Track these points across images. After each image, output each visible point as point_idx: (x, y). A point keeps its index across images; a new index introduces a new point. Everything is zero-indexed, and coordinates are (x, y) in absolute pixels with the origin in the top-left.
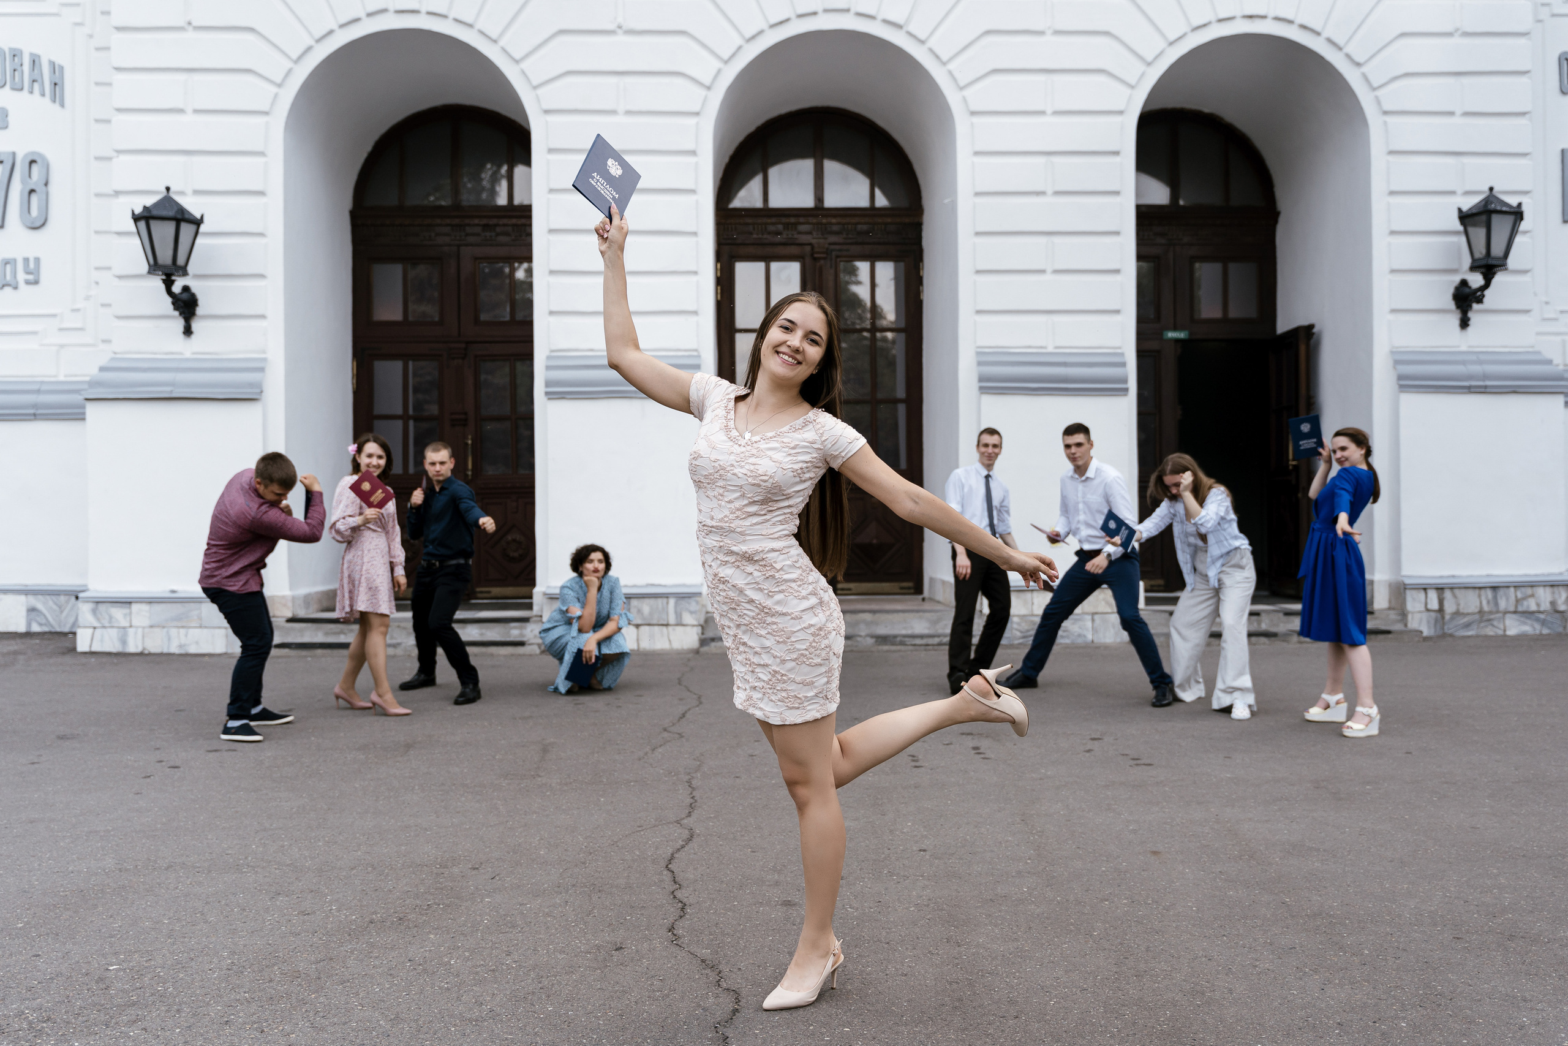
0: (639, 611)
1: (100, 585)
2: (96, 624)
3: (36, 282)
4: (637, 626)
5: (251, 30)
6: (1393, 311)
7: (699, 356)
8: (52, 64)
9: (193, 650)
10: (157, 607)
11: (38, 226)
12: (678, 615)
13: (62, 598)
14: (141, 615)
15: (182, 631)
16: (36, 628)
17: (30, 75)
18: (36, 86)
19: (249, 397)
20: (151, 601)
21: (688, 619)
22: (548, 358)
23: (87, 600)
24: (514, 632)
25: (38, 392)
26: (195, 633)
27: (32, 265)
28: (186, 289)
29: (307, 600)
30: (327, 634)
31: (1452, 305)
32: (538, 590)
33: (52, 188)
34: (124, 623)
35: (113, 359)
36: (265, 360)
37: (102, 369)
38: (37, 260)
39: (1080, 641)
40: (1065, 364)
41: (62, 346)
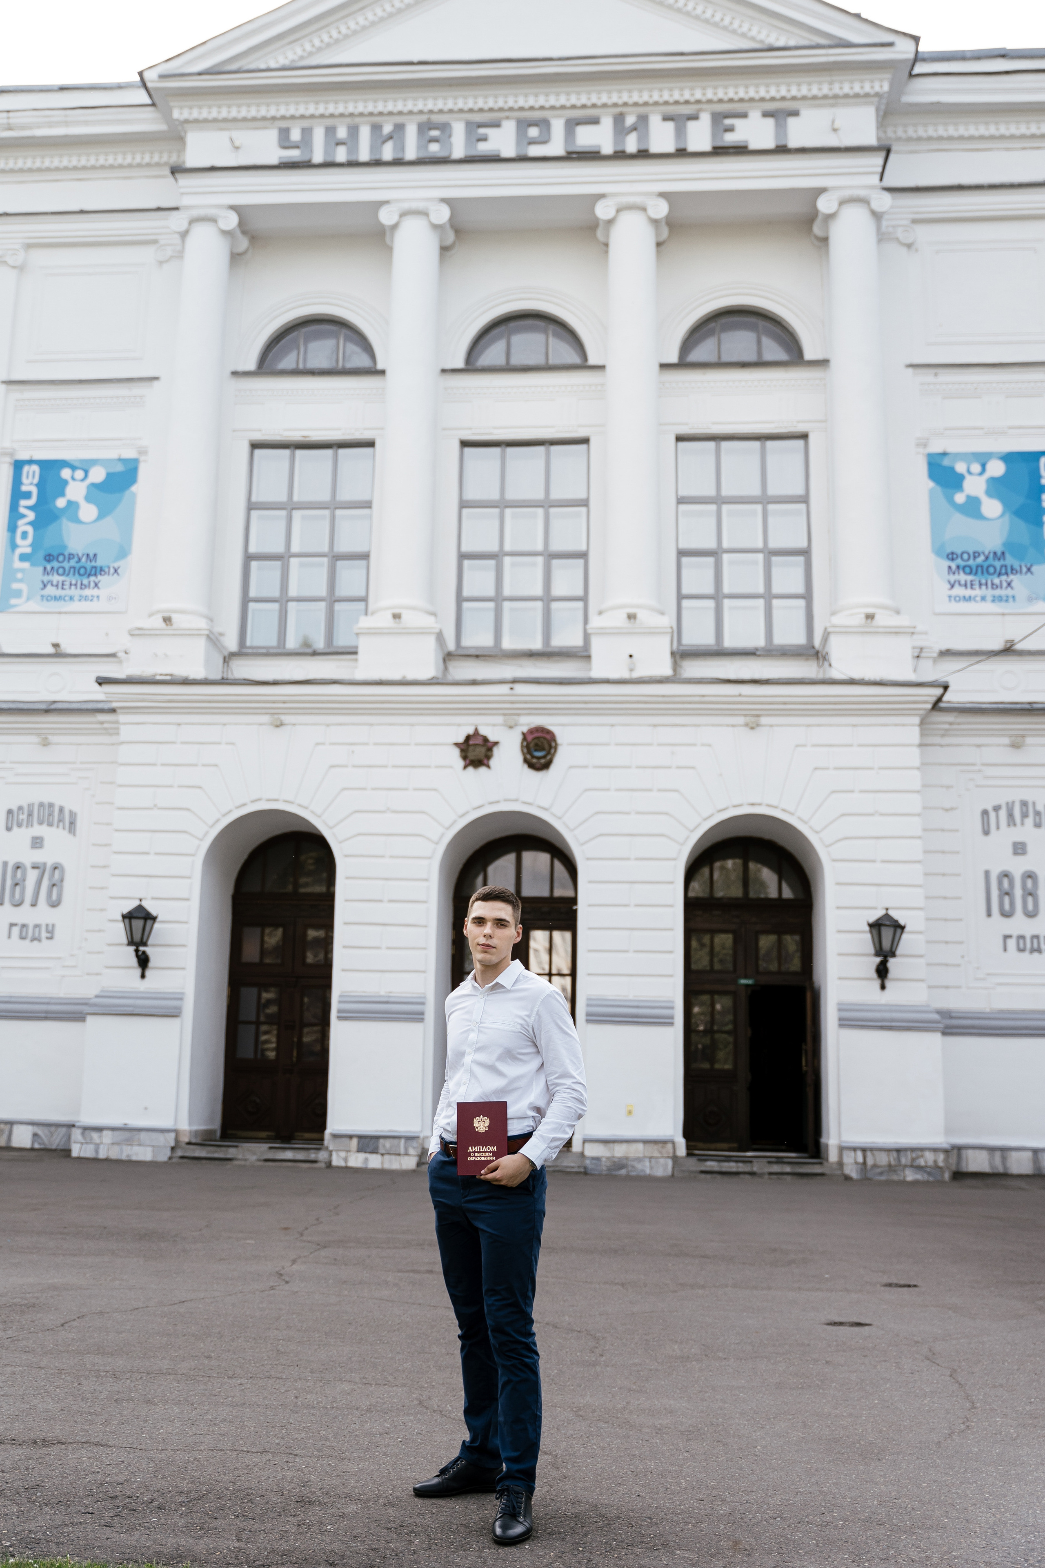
0: (384, 1146)
1: (87, 1119)
2: (83, 1141)
3: (51, 938)
4: (382, 1155)
5: (188, 809)
6: (840, 978)
7: (425, 998)
8: (71, 812)
9: (134, 1158)
10: (117, 1133)
11: (55, 904)
12: (406, 1149)
13: (53, 1129)
14: (107, 1137)
15: (129, 1147)
16: (37, 1146)
17: (59, 818)
18: (61, 824)
19: (174, 1014)
20: (113, 1129)
21: (412, 1151)
22: (340, 996)
23: (79, 1127)
24: (312, 1156)
25: (48, 1003)
26: (136, 1149)
27: (50, 928)
28: (144, 952)
29: (196, 1133)
30: (208, 1152)
31: (874, 975)
32: (328, 1132)
33: (66, 884)
34: (98, 1141)
35: (102, 991)
36: (183, 993)
37: (97, 996)
38: (53, 926)
39: (642, 1174)
40: (638, 1007)
41: (63, 976)
